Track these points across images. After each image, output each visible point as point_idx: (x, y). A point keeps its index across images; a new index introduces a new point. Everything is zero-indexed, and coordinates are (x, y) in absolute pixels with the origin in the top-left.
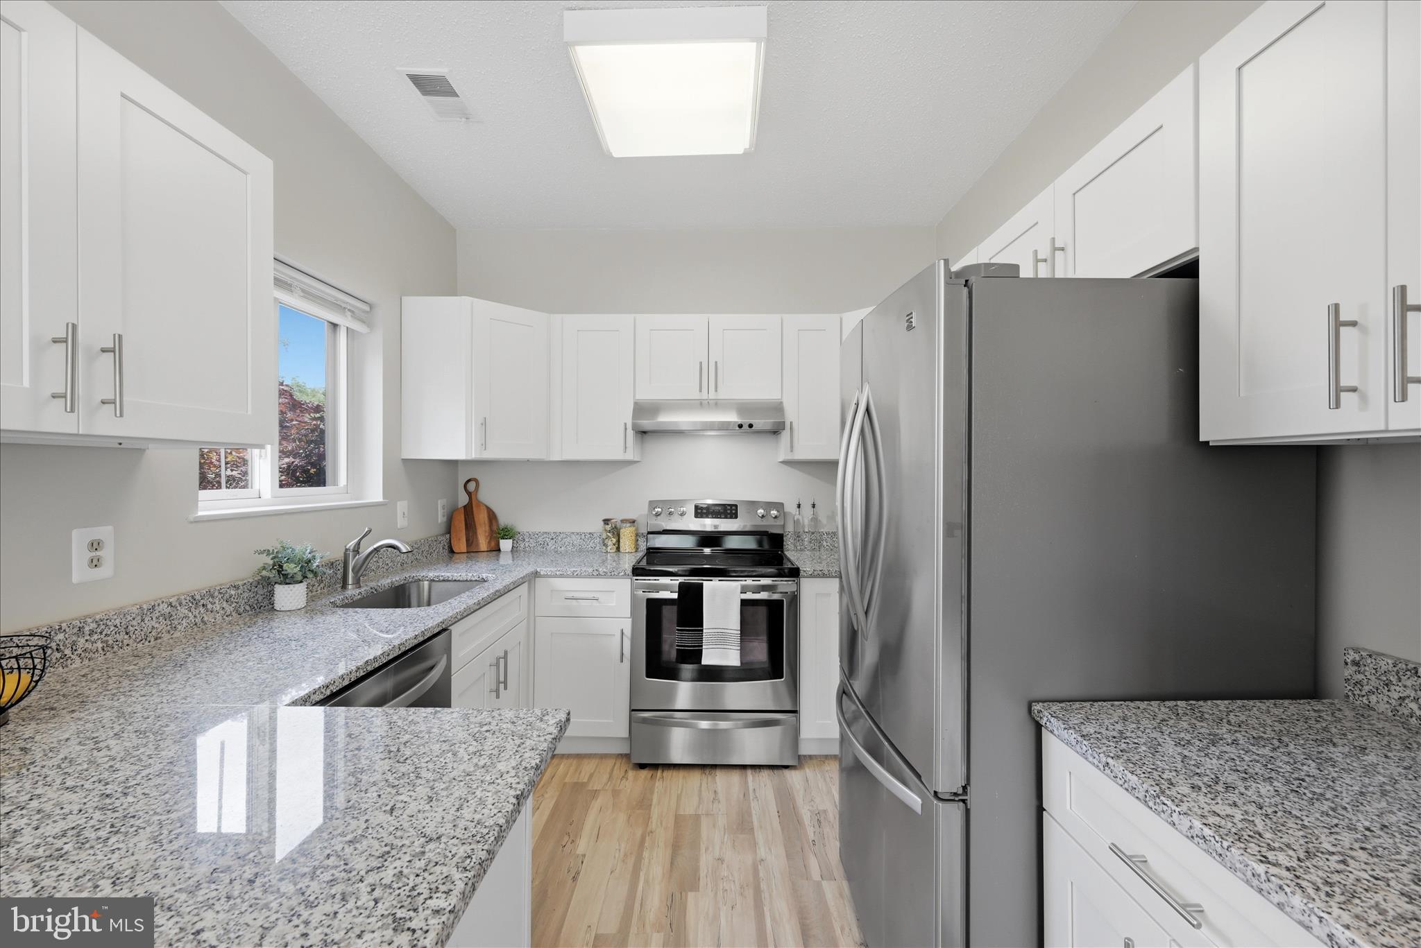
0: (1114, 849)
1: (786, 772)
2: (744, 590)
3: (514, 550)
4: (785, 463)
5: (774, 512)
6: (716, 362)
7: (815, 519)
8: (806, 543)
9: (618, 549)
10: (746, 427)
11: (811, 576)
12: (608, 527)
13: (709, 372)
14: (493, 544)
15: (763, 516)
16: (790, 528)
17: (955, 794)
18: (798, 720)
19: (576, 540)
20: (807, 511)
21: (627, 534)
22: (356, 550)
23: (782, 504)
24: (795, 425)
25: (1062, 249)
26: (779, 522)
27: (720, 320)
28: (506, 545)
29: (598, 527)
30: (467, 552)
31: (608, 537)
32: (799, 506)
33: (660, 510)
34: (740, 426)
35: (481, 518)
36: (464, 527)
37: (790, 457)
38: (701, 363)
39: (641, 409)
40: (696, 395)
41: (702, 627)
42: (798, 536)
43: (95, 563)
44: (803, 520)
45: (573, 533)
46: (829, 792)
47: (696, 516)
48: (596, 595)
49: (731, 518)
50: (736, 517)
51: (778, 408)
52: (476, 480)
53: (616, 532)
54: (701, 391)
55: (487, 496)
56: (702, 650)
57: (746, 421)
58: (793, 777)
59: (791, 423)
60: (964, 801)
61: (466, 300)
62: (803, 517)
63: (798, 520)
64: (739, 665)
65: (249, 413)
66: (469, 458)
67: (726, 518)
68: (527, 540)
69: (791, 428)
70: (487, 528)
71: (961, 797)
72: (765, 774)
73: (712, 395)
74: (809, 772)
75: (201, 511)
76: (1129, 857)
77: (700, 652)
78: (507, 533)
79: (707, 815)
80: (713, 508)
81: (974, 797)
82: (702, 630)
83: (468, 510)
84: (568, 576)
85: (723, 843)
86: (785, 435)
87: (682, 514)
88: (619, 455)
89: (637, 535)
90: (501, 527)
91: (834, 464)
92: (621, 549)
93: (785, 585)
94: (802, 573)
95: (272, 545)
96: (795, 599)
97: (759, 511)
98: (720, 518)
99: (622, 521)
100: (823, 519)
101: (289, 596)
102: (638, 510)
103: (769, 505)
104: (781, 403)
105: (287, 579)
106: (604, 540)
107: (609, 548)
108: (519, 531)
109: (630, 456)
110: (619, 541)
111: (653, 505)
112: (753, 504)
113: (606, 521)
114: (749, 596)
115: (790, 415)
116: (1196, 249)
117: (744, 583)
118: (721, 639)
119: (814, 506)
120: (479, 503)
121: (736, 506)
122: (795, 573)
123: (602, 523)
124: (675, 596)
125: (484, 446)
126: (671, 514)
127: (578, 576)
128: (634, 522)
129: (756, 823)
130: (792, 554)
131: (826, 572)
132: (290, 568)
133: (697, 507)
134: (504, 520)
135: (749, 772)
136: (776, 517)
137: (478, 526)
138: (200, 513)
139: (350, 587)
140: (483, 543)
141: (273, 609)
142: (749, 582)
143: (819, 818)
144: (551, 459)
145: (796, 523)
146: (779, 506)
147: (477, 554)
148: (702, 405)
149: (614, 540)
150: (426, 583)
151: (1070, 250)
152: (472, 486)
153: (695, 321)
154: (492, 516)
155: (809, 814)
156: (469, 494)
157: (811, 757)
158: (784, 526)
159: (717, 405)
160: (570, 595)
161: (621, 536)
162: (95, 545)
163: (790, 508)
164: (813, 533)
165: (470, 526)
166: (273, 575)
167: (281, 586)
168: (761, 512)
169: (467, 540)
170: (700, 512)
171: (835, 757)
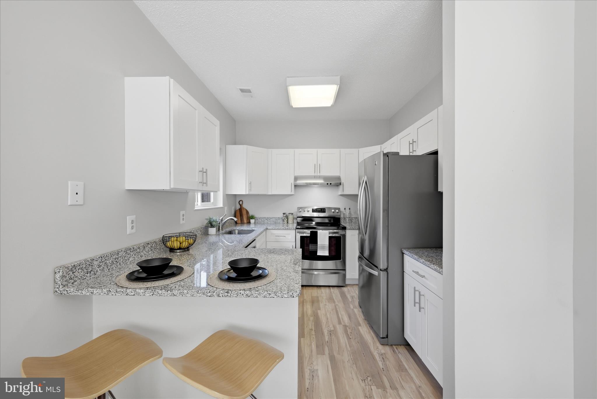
0: (413, 271)
1: (342, 288)
2: (330, 233)
3: (255, 223)
4: (341, 195)
5: (337, 211)
6: (320, 164)
7: (350, 213)
8: (347, 221)
9: (288, 222)
10: (329, 184)
11: (350, 229)
12: (285, 216)
13: (317, 167)
14: (248, 221)
15: (334, 212)
16: (342, 216)
17: (385, 269)
18: (346, 272)
19: (274, 220)
20: (348, 211)
21: (290, 217)
22: (222, 220)
23: (339, 208)
24: (344, 184)
25: (415, 142)
26: (339, 214)
27: (321, 151)
28: (252, 221)
29: (281, 215)
30: (241, 223)
31: (285, 219)
32: (345, 209)
33: (301, 210)
34: (328, 184)
35: (244, 213)
36: (239, 215)
37: (342, 193)
38: (315, 164)
39: (296, 178)
40: (313, 174)
41: (317, 244)
42: (345, 218)
43: (183, 219)
44: (346, 214)
45: (273, 218)
46: (355, 292)
47: (313, 212)
48: (285, 235)
49: (324, 212)
50: (325, 212)
51: (339, 178)
52: (242, 201)
53: (287, 217)
54: (315, 173)
55: (245, 206)
56: (317, 251)
57: (329, 183)
58: (345, 289)
59: (343, 183)
60: (387, 271)
61: (245, 146)
62: (346, 213)
63: (345, 213)
64: (328, 255)
65: (217, 184)
66: (246, 194)
67: (322, 212)
68: (258, 220)
69: (343, 185)
70: (246, 216)
71: (386, 270)
72: (336, 288)
73: (318, 174)
74: (349, 288)
75: (196, 208)
76: (415, 272)
77: (317, 252)
78: (252, 217)
79: (320, 296)
80: (318, 209)
81: (389, 270)
82: (317, 245)
83: (241, 210)
84: (276, 229)
85: (326, 302)
86: (341, 186)
87: (308, 211)
88: (289, 193)
89: (294, 218)
90: (251, 216)
91: (357, 195)
92: (289, 223)
93: (341, 232)
94: (347, 228)
95: (208, 217)
96: (344, 236)
97: (332, 210)
98: (320, 212)
99: (289, 214)
100: (352, 213)
101: (212, 231)
102: (294, 210)
103: (335, 209)
104: (340, 177)
105: (212, 226)
106: (283, 220)
107: (285, 222)
108: (256, 217)
109: (293, 193)
110: (288, 220)
111: (299, 208)
112: (330, 209)
113: (284, 214)
114: (331, 235)
115: (343, 181)
116: (438, 149)
117: (329, 231)
118: (323, 248)
119: (350, 209)
120: (243, 208)
121: (325, 209)
122: (344, 228)
123: (283, 214)
124: (309, 235)
125: (250, 190)
126: (304, 211)
127: (279, 229)
128: (292, 214)
129: (334, 298)
130: (343, 223)
131: (354, 228)
132: (214, 223)
133: (313, 210)
134: (251, 213)
135: (331, 288)
136: (338, 212)
137: (244, 215)
138: (195, 209)
139: (220, 230)
140: (245, 221)
141: (208, 234)
142: (331, 231)
143: (352, 297)
144: (268, 194)
145: (344, 214)
146: (339, 209)
147: (243, 224)
148: (315, 177)
149: (287, 220)
150: (237, 231)
151: (417, 142)
152: (241, 203)
153: (314, 151)
154: (247, 212)
155: (349, 296)
156: (240, 205)
157: (349, 285)
158: (340, 215)
159: (319, 177)
160: (276, 235)
161: (289, 218)
162: (183, 215)
163: (342, 209)
164: (349, 218)
165: (241, 215)
166: (209, 225)
167: (211, 228)
168: (333, 211)
169: (241, 220)
170: (314, 211)
171: (357, 285)
